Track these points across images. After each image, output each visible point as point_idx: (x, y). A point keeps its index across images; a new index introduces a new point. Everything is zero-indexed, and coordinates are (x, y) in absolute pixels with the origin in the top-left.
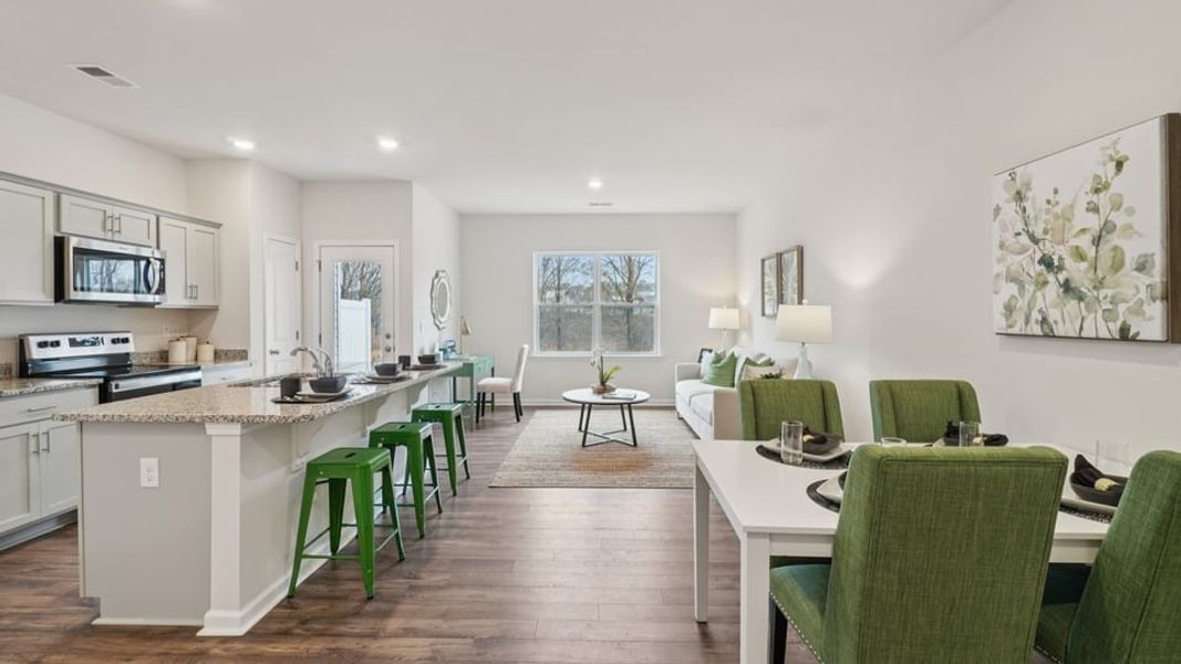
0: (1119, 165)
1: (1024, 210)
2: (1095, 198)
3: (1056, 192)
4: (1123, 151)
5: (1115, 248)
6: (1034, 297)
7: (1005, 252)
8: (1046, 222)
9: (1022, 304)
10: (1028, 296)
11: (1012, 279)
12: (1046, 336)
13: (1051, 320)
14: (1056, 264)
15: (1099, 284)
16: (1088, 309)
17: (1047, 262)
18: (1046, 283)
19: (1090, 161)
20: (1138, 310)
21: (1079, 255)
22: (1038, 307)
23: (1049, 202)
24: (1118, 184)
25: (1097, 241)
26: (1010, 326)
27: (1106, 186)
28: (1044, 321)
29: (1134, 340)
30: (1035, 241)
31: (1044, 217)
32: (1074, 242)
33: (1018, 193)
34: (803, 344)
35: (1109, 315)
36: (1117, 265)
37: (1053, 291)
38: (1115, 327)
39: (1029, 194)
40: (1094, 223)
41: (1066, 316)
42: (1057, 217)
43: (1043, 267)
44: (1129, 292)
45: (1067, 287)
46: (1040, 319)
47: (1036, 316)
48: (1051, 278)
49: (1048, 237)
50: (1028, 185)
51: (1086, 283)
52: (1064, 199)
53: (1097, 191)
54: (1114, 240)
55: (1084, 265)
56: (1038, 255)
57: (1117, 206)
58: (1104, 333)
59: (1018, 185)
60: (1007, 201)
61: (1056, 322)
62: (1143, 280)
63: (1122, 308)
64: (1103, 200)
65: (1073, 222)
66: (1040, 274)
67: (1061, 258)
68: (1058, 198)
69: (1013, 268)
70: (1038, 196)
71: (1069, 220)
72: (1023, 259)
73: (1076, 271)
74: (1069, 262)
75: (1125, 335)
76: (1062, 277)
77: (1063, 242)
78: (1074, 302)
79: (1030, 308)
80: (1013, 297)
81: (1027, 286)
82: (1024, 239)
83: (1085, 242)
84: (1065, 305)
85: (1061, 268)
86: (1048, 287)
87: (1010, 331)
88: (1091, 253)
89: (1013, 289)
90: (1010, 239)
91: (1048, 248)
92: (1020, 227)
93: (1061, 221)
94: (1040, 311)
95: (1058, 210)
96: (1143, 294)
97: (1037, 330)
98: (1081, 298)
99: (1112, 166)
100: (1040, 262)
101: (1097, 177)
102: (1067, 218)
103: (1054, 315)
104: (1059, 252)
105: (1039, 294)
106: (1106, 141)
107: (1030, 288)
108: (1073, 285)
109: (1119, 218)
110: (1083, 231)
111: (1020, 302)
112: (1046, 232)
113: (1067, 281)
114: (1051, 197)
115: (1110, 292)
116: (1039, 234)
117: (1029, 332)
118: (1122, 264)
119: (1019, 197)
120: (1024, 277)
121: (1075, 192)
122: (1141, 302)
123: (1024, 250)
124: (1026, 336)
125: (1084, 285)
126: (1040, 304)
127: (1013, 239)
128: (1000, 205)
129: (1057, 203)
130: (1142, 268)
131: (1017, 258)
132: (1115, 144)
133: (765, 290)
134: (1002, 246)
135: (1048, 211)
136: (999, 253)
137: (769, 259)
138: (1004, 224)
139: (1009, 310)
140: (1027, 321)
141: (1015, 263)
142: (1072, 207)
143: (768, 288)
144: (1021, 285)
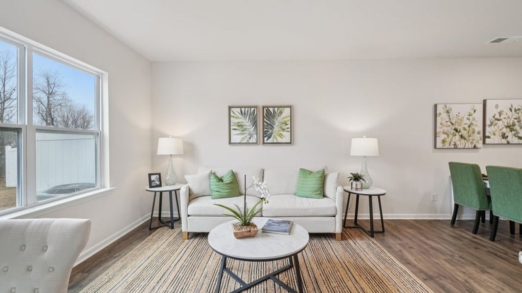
0: (475, 111)
1: (449, 116)
2: (469, 117)
3: (459, 113)
4: (476, 108)
5: (473, 129)
6: (452, 138)
7: (442, 126)
8: (455, 120)
9: (448, 140)
10: (450, 138)
11: (444, 133)
12: (455, 148)
13: (457, 144)
14: (459, 130)
15: (469, 136)
16: (467, 141)
17: (456, 130)
18: (456, 135)
19: (468, 109)
20: (478, 142)
21: (465, 129)
23: (457, 115)
24: (474, 115)
25: (469, 126)
26: (443, 146)
27: (472, 115)
28: (455, 144)
29: (477, 148)
30: (453, 124)
32: (463, 126)
33: (448, 111)
35: (472, 143)
36: (474, 132)
37: (458, 137)
38: (473, 146)
39: (451, 112)
40: (468, 122)
41: (461, 143)
42: (459, 119)
43: (455, 131)
44: (476, 138)
45: (462, 136)
47: (452, 143)
48: (457, 134)
49: (456, 124)
50: (451, 110)
51: (467, 136)
52: (461, 116)
53: (469, 115)
54: (473, 127)
55: (466, 132)
56: (453, 128)
57: (474, 120)
58: (470, 147)
59: (447, 109)
60: (444, 112)
62: (479, 136)
63: (475, 141)
64: (471, 118)
65: (464, 121)
66: (454, 133)
68: (460, 115)
70: (453, 114)
72: (449, 129)
73: (464, 133)
74: (462, 130)
75: (475, 147)
76: (460, 134)
77: (460, 125)
78: (463, 140)
80: (445, 138)
82: (449, 123)
83: (466, 126)
84: (460, 141)
85: (460, 132)
88: (468, 129)
89: (445, 136)
90: (444, 122)
91: (456, 127)
92: (448, 120)
93: (460, 121)
94: (454, 142)
95: (459, 118)
96: (479, 139)
97: (453, 147)
98: (465, 139)
99: (473, 111)
100: (454, 130)
101: (470, 113)
102: (462, 120)
103: (458, 143)
104: (459, 128)
105: (454, 138)
106: (472, 105)
107: (451, 136)
108: (463, 136)
109: (474, 122)
110: (466, 124)
112: (456, 122)
113: (461, 135)
115: (472, 138)
116: (454, 122)
117: (450, 147)
119: (448, 112)
120: (449, 133)
121: (464, 114)
122: (478, 140)
123: (449, 126)
124: (449, 148)
126: (454, 140)
127: (446, 123)
128: (441, 113)
129: (459, 116)
130: (479, 133)
131: (447, 128)
132: (474, 106)
133: (232, 127)
134: (441, 124)
135: (456, 118)
136: (440, 126)
137: (241, 107)
138: (442, 118)
139: (444, 141)
140: (450, 144)
141: (446, 129)
142: (463, 118)
143: (238, 126)
144: (448, 135)
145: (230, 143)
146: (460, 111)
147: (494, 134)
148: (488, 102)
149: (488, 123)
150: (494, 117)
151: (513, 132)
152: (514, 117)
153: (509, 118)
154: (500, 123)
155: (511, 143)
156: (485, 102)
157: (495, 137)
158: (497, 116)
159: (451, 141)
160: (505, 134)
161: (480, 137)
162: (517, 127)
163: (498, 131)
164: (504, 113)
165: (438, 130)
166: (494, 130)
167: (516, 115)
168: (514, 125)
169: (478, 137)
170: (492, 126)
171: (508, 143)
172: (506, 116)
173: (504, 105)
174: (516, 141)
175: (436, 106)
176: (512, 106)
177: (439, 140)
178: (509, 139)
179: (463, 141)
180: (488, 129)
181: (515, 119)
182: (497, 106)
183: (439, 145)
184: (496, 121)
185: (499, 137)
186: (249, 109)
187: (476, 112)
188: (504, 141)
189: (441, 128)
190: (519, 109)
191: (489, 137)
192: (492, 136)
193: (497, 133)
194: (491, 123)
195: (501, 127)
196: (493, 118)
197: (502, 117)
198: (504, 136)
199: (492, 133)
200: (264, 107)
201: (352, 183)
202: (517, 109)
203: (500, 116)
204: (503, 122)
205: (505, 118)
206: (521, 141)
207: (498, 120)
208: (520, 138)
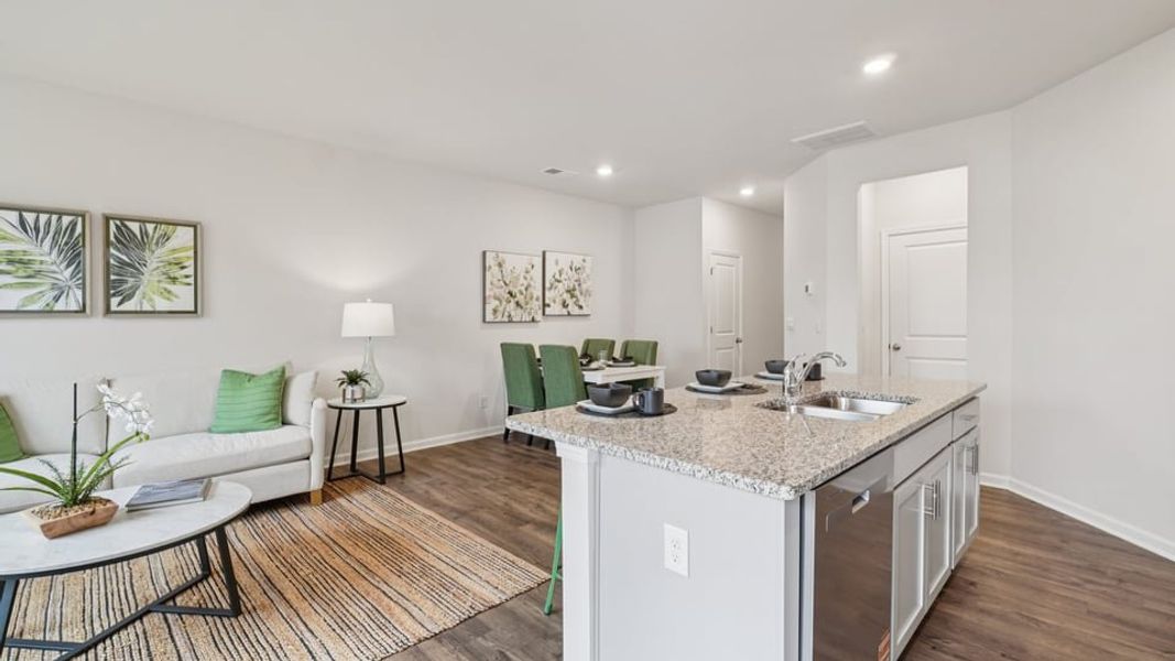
0: (533, 267)
1: (502, 271)
2: (526, 275)
3: (514, 268)
4: (534, 263)
5: (531, 293)
6: (506, 306)
7: (493, 286)
8: (510, 278)
9: (501, 309)
10: (503, 306)
11: (496, 298)
12: (509, 322)
14: (514, 294)
15: (527, 304)
16: (524, 311)
17: (510, 293)
18: (510, 302)
19: (524, 262)
20: (536, 312)
21: (521, 293)
23: (511, 271)
24: (532, 272)
25: (526, 289)
26: (495, 318)
27: (529, 272)
28: (510, 316)
29: (535, 321)
30: (507, 285)
31: (509, 276)
32: (519, 288)
33: (500, 263)
35: (529, 314)
36: (532, 298)
37: (512, 305)
38: (531, 318)
39: (504, 266)
40: (526, 283)
41: (517, 314)
42: (514, 278)
43: (509, 296)
44: (534, 306)
45: (518, 304)
46: (508, 315)
47: (506, 314)
48: (512, 299)
49: (511, 284)
50: (504, 261)
51: (524, 303)
52: (517, 272)
54: (530, 290)
55: (522, 297)
56: (507, 291)
57: (531, 279)
58: (528, 320)
59: (500, 260)
60: (495, 265)
61: (513, 316)
62: (537, 303)
63: (533, 311)
64: (528, 276)
65: (520, 281)
66: (508, 298)
68: (515, 270)
69: (497, 294)
70: (507, 267)
71: (518, 280)
72: (502, 291)
73: (520, 298)
74: (518, 295)
75: (533, 320)
76: (516, 300)
77: (516, 287)
79: (505, 309)
80: (497, 306)
82: (502, 283)
83: (523, 288)
84: (516, 310)
85: (515, 297)
88: (525, 293)
89: (497, 302)
90: (496, 282)
91: (511, 288)
92: (500, 277)
93: (515, 280)
94: (508, 312)
95: (515, 275)
96: (538, 308)
97: (506, 319)
98: (522, 308)
99: (531, 267)
100: (508, 293)
101: (526, 268)
102: (517, 278)
103: (513, 314)
104: (515, 291)
105: (508, 306)
106: (529, 257)
107: (504, 303)
108: (520, 303)
109: (532, 283)
110: (522, 285)
112: (510, 282)
115: (530, 307)
116: (507, 282)
117: (503, 320)
119: (500, 265)
120: (502, 298)
121: (520, 270)
122: (537, 310)
123: (501, 287)
124: (502, 322)
125: (522, 302)
126: (508, 309)
128: (492, 265)
129: (514, 273)
130: (537, 299)
131: (499, 290)
132: (532, 259)
134: (492, 284)
135: (511, 275)
136: (491, 287)
137: (20, 210)
138: (493, 274)
139: (495, 311)
140: (503, 316)
141: (498, 292)
142: (519, 275)
143: (10, 262)
144: (501, 302)
146: (516, 264)
147: (554, 301)
148: (547, 255)
149: (547, 285)
150: (554, 277)
151: (574, 299)
152: (574, 278)
153: (570, 279)
154: (560, 285)
155: (571, 313)
156: (544, 253)
157: (555, 305)
158: (557, 277)
160: (565, 302)
161: (539, 305)
162: (577, 293)
163: (559, 297)
164: (564, 273)
165: (487, 293)
166: (554, 295)
167: (576, 277)
168: (574, 289)
169: (537, 305)
170: (552, 290)
171: (569, 314)
172: (567, 277)
173: (564, 263)
174: (576, 311)
175: (484, 253)
176: (572, 263)
177: (489, 309)
178: (570, 308)
179: (519, 310)
180: (547, 293)
181: (576, 281)
182: (557, 263)
183: (489, 317)
184: (556, 283)
185: (559, 306)
186: (54, 217)
188: (565, 312)
189: (491, 290)
190: (579, 268)
191: (549, 306)
192: (552, 304)
193: (557, 300)
194: (551, 285)
195: (561, 292)
196: (553, 279)
197: (562, 278)
198: (565, 305)
199: (552, 300)
200: (107, 219)
201: (344, 390)
202: (577, 267)
203: (560, 276)
204: (564, 285)
205: (565, 280)
206: (581, 312)
207: (559, 281)
208: (581, 307)
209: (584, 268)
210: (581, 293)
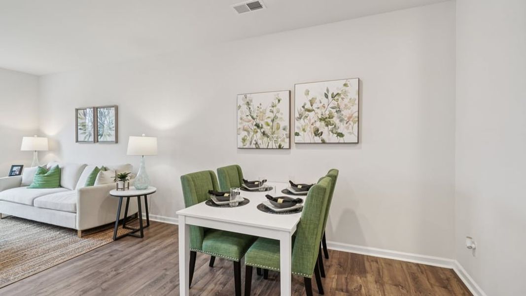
0: (279, 101)
1: (250, 108)
2: (272, 109)
3: (261, 104)
4: (280, 97)
5: (278, 124)
6: (253, 136)
7: (242, 121)
8: (257, 113)
9: (249, 138)
10: (251, 136)
11: (245, 130)
12: (257, 148)
13: (259, 143)
14: (260, 126)
15: (273, 133)
16: (270, 140)
17: (257, 126)
18: (257, 132)
19: (270, 98)
20: (283, 141)
21: (268, 124)
22: (254, 139)
23: (258, 107)
24: (279, 106)
25: (273, 121)
26: (245, 146)
27: (276, 106)
28: (256, 143)
29: (282, 148)
30: (254, 119)
31: (256, 111)
32: (266, 120)
33: (248, 102)
34: (143, 156)
35: (276, 142)
36: (278, 128)
37: (259, 134)
38: (277, 145)
39: (252, 103)
40: (272, 115)
41: (263, 142)
42: (261, 112)
43: (256, 127)
44: (281, 135)
45: (264, 134)
46: (255, 143)
47: (254, 142)
48: (259, 130)
49: (258, 118)
50: (251, 101)
51: (270, 133)
52: (263, 108)
53: (273, 107)
54: (277, 121)
55: (269, 127)
56: (255, 123)
57: (278, 112)
58: (274, 147)
59: (248, 100)
60: (244, 104)
61: (260, 144)
62: (284, 132)
63: (279, 140)
64: (274, 109)
65: (267, 114)
66: (255, 129)
67: (262, 125)
68: (261, 106)
69: (245, 127)
70: (254, 105)
71: (264, 114)
72: (250, 124)
73: (267, 129)
74: (264, 126)
75: (280, 147)
76: (262, 130)
77: (262, 120)
80: (245, 136)
81: (251, 133)
82: (250, 118)
83: (269, 121)
84: (263, 139)
85: (262, 128)
86: (258, 133)
87: (244, 147)
88: (271, 124)
89: (246, 133)
91: (258, 121)
92: (248, 113)
93: (262, 114)
94: (255, 141)
95: (261, 110)
96: (285, 136)
97: (254, 147)
98: (268, 137)
99: (277, 101)
100: (255, 125)
101: (273, 103)
102: (264, 113)
103: (259, 142)
104: (261, 123)
105: (255, 135)
106: (276, 93)
107: (252, 133)
108: (265, 133)
109: (279, 115)
110: (269, 117)
111: (248, 138)
112: (257, 116)
113: (264, 132)
114: (259, 106)
115: (276, 135)
116: (255, 117)
117: (251, 147)
118: (279, 128)
119: (248, 104)
120: (249, 130)
121: (267, 106)
122: (284, 138)
123: (249, 121)
124: (250, 148)
127: (245, 117)
128: (241, 105)
129: (261, 108)
130: (284, 129)
131: (247, 124)
132: (278, 95)
133: (79, 127)
134: (241, 119)
135: (258, 110)
136: (240, 121)
138: (243, 111)
139: (244, 140)
140: (251, 144)
142: (265, 110)
144: (248, 132)
145: (77, 141)
146: (262, 101)
147: (304, 130)
148: (297, 87)
150: (303, 107)
151: (330, 127)
152: (331, 105)
153: (324, 107)
154: (311, 114)
155: (327, 141)
157: (305, 133)
158: (308, 106)
159: (252, 139)
160: (318, 130)
161: (286, 134)
162: (335, 120)
163: (310, 125)
164: (317, 101)
165: (239, 126)
166: (304, 124)
167: (334, 103)
168: (331, 117)
169: (283, 134)
170: (302, 119)
171: (323, 142)
172: (320, 105)
173: (317, 91)
174: (334, 138)
176: (328, 90)
177: (239, 138)
178: (324, 136)
179: (265, 139)
180: (296, 123)
181: (333, 108)
182: (307, 93)
183: (240, 144)
184: (307, 113)
185: (310, 134)
187: (281, 101)
188: (318, 139)
189: (241, 124)
190: (338, 94)
191: (297, 134)
192: (301, 133)
193: (308, 129)
194: (300, 115)
195: (313, 121)
196: (303, 109)
197: (314, 107)
198: (317, 133)
199: (302, 129)
202: (335, 94)
203: (312, 105)
204: (316, 113)
205: (318, 108)
206: (341, 140)
207: (309, 111)
208: (340, 135)
209: (345, 93)
210: (341, 121)
